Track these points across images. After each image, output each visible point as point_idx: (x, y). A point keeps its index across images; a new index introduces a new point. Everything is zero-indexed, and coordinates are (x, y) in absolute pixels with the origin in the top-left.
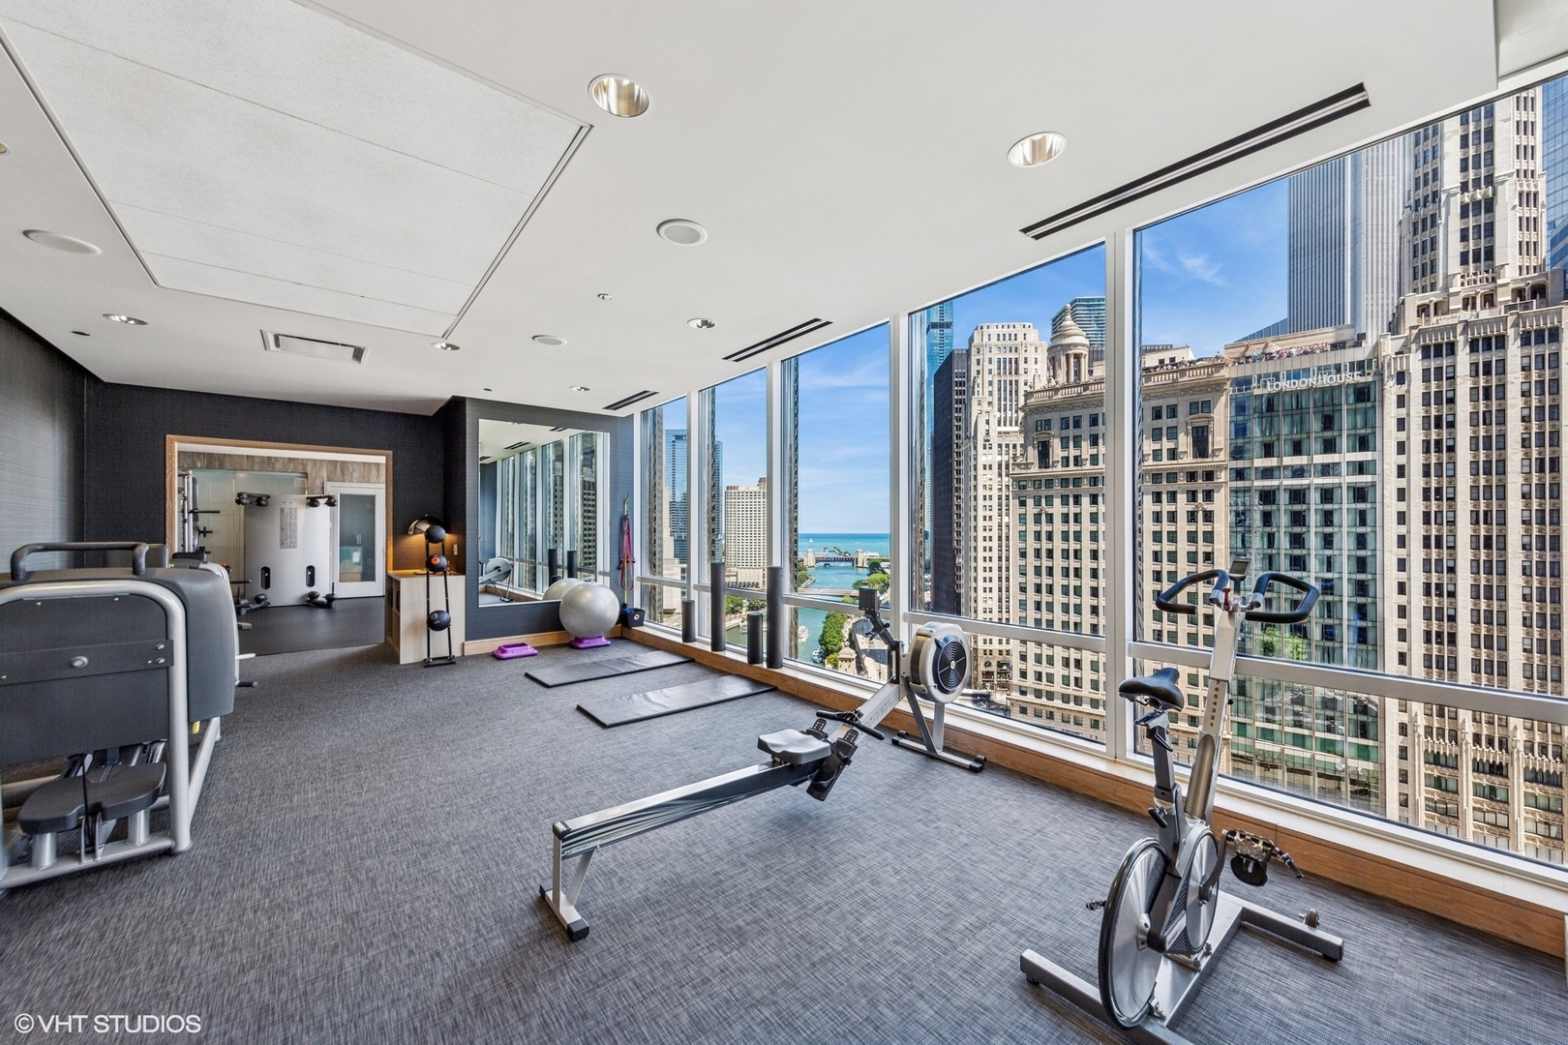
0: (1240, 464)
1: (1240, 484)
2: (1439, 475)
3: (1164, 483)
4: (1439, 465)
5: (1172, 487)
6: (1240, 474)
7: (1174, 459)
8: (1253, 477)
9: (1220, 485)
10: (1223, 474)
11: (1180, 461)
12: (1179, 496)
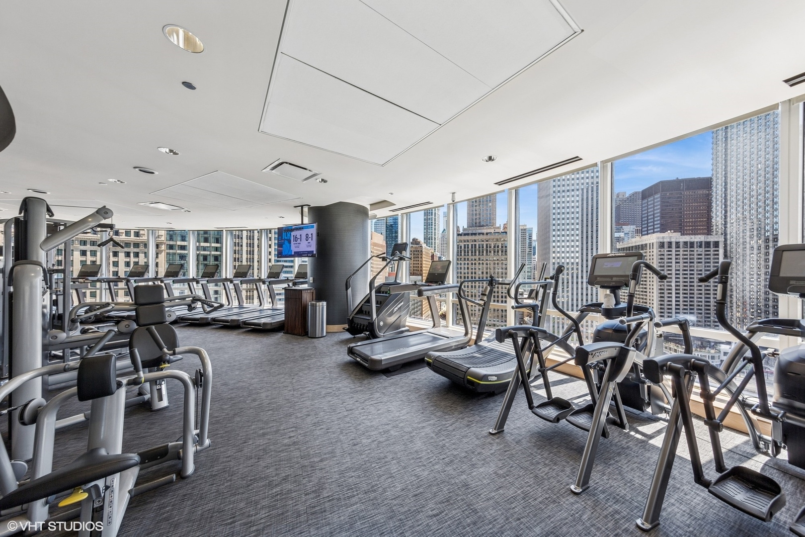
0: (171, 243)
1: (171, 251)
2: (238, 254)
3: (132, 247)
4: (238, 250)
5: (136, 250)
6: (171, 247)
7: (138, 236)
8: (177, 248)
9: (162, 251)
10: (163, 246)
11: (141, 238)
12: (140, 255)
